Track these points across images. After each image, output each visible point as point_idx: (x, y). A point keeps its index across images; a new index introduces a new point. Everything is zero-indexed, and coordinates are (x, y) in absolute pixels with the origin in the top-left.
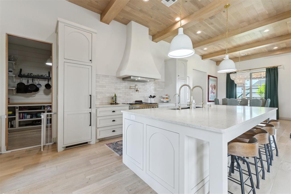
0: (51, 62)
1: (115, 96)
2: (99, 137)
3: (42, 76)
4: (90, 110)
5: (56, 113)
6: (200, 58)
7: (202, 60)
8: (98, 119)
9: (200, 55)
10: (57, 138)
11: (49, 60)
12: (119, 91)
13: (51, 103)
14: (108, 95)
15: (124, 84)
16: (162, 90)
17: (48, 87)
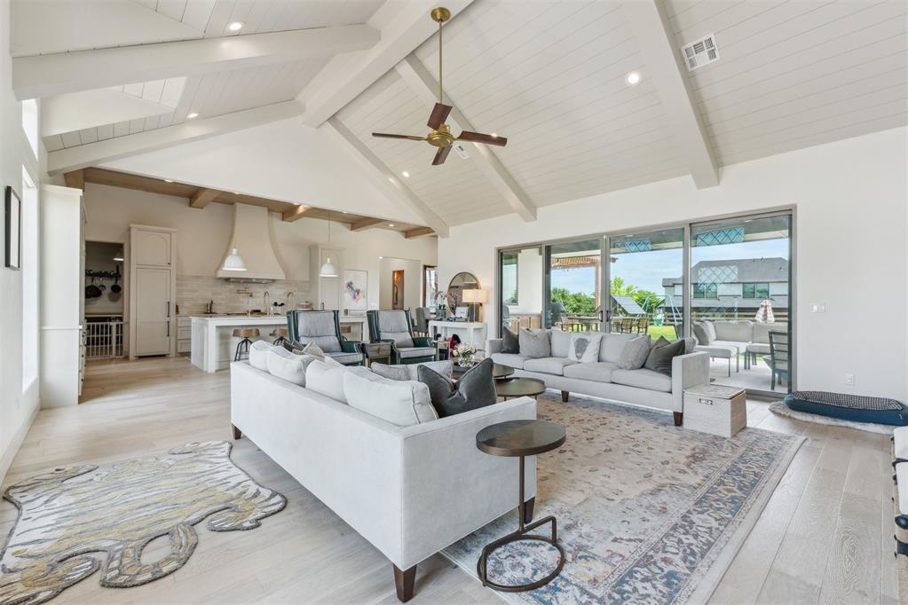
0: (122, 257)
1: (212, 302)
2: (179, 351)
3: (106, 272)
4: (168, 319)
5: (128, 323)
6: (401, 237)
7: (407, 239)
8: (180, 329)
9: (402, 232)
10: (128, 352)
11: (118, 254)
12: (220, 297)
13: (122, 314)
14: (201, 302)
15: (227, 286)
16: (303, 293)
17: (117, 290)
